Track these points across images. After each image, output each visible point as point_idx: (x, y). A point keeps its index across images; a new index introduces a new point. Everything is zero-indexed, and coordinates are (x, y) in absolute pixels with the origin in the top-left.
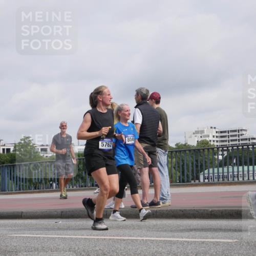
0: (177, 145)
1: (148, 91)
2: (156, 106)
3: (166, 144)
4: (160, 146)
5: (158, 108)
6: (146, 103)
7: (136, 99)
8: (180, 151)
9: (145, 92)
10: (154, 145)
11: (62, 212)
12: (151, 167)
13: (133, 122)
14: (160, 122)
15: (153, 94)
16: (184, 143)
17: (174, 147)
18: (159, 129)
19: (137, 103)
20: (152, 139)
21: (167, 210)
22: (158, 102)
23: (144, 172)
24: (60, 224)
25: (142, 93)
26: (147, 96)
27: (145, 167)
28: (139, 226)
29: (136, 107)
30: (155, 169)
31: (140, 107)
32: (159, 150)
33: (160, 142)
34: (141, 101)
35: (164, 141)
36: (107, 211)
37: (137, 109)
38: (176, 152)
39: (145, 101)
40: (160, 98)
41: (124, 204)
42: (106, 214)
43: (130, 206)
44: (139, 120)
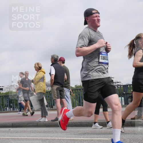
0: (76, 86)
1: (58, 57)
2: (63, 65)
3: (69, 86)
4: (66, 87)
5: (64, 66)
6: (57, 63)
7: (51, 61)
8: (78, 90)
9: (56, 57)
10: (63, 87)
11: (13, 124)
12: (61, 98)
13: (50, 74)
14: (65, 74)
15: (61, 58)
16: (79, 85)
17: (74, 87)
18: (65, 77)
19: (52, 63)
20: (61, 83)
21: (71, 123)
22: (63, 62)
23: (58, 101)
24: (12, 130)
25: (54, 57)
26: (58, 59)
27: (58, 98)
28: (56, 131)
29: (51, 65)
30: (64, 100)
31: (53, 65)
32: (65, 89)
33: (66, 85)
34: (54, 62)
35: (68, 84)
36: (38, 123)
37: (52, 67)
38: (75, 90)
39: (56, 62)
40: (65, 60)
41: (47, 119)
42: (38, 125)
43: (51, 120)
44: (53, 72)
